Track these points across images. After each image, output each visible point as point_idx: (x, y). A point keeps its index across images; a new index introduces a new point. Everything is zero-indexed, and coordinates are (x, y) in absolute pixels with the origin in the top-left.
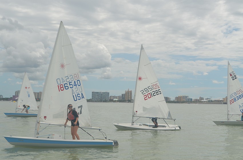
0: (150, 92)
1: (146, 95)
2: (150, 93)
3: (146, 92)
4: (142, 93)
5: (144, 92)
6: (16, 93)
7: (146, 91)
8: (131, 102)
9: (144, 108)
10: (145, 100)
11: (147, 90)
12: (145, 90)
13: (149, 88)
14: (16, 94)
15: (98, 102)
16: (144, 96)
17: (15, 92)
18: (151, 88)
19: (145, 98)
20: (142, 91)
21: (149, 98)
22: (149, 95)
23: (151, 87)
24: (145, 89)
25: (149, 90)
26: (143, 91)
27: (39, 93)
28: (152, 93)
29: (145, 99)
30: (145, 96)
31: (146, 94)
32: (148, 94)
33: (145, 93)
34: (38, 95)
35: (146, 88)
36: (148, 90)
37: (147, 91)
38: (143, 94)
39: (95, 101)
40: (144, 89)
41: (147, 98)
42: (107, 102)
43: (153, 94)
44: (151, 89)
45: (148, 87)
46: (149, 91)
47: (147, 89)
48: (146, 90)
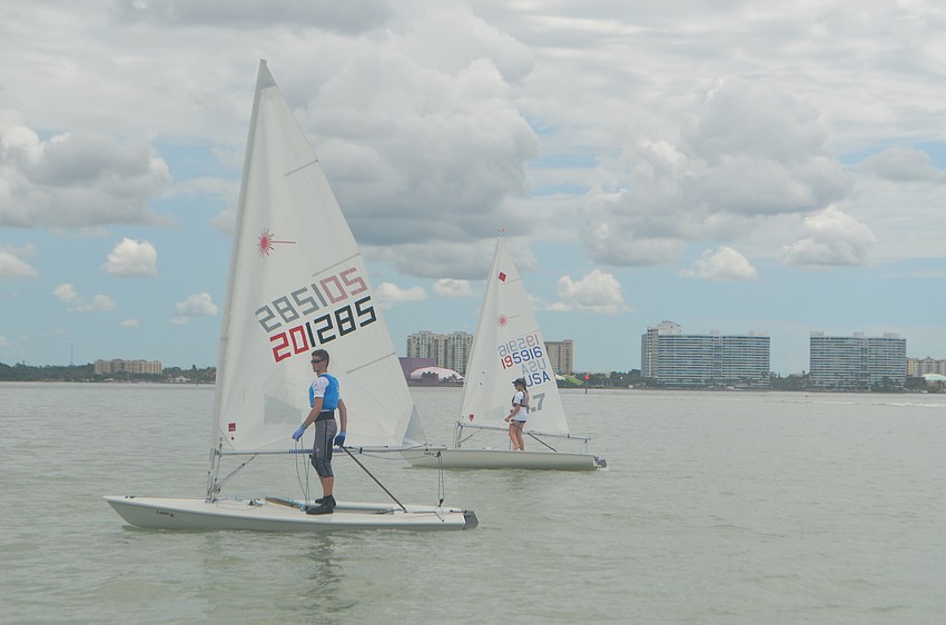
0: (301, 322)
1: (283, 335)
2: (300, 328)
3: (284, 317)
4: (263, 322)
5: (272, 316)
6: (414, 346)
7: (282, 312)
9: (270, 400)
10: (278, 359)
11: (290, 307)
12: (278, 308)
13: (301, 297)
15: (848, 390)
16: (272, 339)
18: (311, 299)
19: (275, 350)
20: (265, 314)
21: (297, 351)
22: (298, 334)
23: (311, 293)
24: (280, 301)
25: (300, 310)
26: (269, 311)
28: (315, 328)
29: (276, 354)
30: (281, 341)
32: (292, 331)
33: (279, 325)
35: (285, 299)
36: (294, 311)
37: (289, 314)
38: (268, 330)
39: (831, 388)
40: (275, 303)
41: (290, 348)
42: (894, 391)
43: (320, 332)
44: (309, 305)
45: (294, 295)
46: (296, 316)
47: (288, 303)
48: (283, 305)
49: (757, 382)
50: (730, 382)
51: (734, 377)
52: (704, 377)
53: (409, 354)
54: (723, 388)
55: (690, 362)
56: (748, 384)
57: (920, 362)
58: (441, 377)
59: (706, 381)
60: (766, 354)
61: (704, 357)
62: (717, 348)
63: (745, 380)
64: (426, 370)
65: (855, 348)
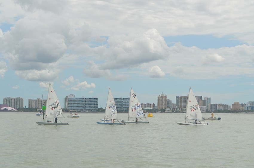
8: (165, 113)
9: (191, 115)
14: (5, 103)
17: (4, 100)
27: (37, 101)
31: (192, 108)
34: (36, 103)
49: (94, 110)
50: (87, 110)
51: (88, 109)
52: (80, 109)
53: (4, 103)
54: (85, 112)
55: (76, 105)
56: (92, 111)
57: (145, 104)
58: (9, 110)
59: (80, 110)
60: (97, 103)
61: (80, 104)
62: (84, 101)
63: (91, 110)
64: (5, 108)
65: (120, 101)
